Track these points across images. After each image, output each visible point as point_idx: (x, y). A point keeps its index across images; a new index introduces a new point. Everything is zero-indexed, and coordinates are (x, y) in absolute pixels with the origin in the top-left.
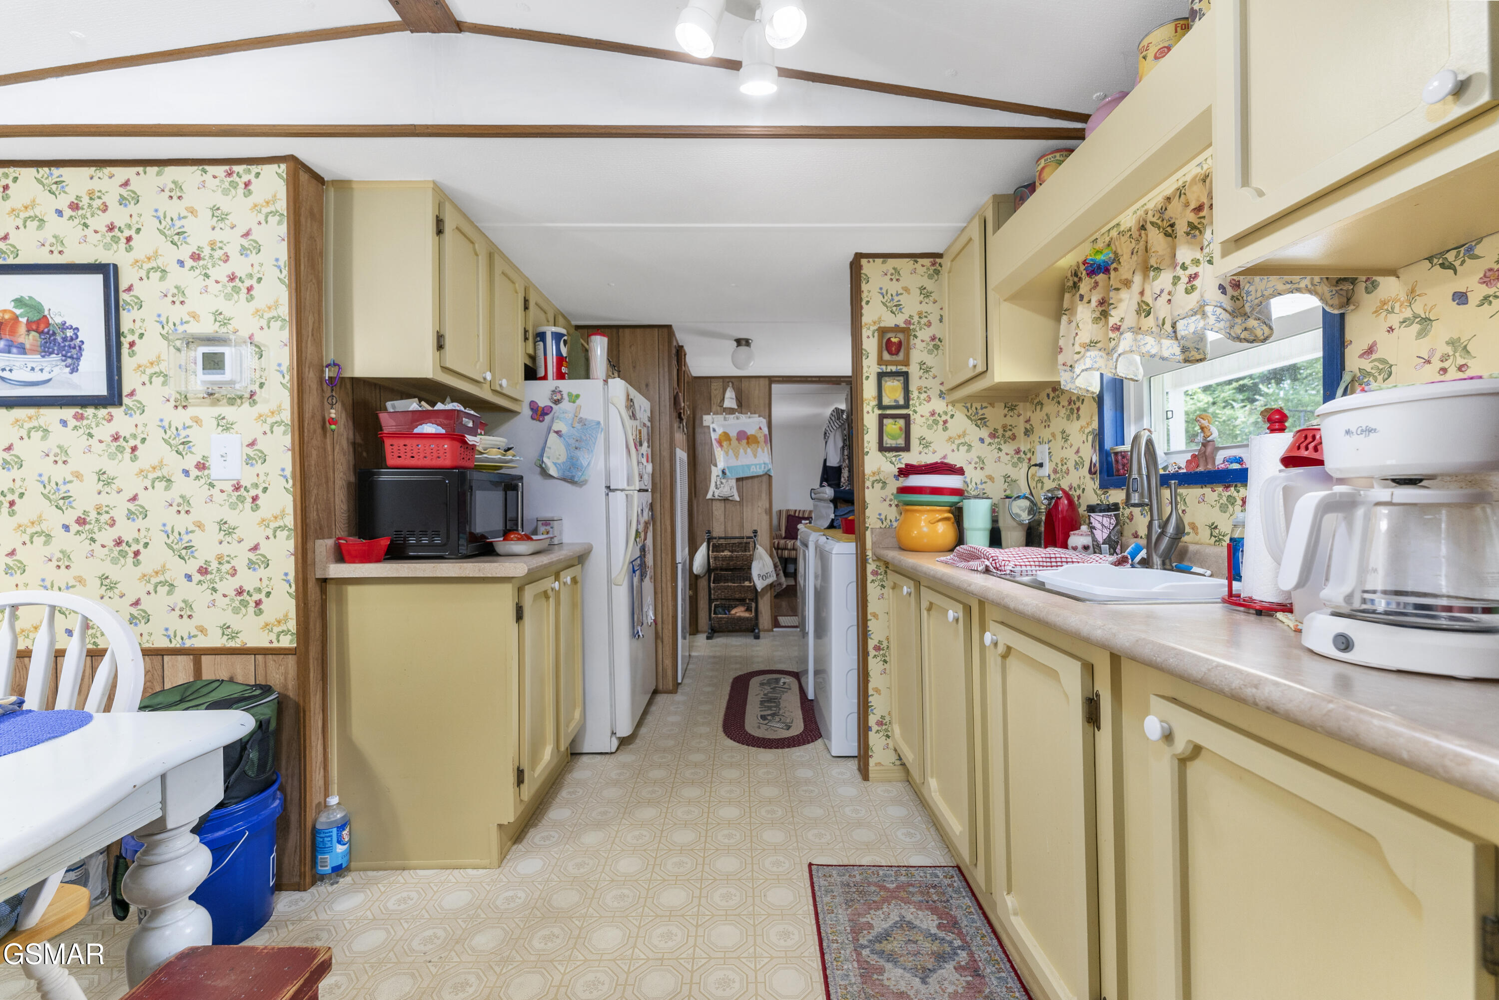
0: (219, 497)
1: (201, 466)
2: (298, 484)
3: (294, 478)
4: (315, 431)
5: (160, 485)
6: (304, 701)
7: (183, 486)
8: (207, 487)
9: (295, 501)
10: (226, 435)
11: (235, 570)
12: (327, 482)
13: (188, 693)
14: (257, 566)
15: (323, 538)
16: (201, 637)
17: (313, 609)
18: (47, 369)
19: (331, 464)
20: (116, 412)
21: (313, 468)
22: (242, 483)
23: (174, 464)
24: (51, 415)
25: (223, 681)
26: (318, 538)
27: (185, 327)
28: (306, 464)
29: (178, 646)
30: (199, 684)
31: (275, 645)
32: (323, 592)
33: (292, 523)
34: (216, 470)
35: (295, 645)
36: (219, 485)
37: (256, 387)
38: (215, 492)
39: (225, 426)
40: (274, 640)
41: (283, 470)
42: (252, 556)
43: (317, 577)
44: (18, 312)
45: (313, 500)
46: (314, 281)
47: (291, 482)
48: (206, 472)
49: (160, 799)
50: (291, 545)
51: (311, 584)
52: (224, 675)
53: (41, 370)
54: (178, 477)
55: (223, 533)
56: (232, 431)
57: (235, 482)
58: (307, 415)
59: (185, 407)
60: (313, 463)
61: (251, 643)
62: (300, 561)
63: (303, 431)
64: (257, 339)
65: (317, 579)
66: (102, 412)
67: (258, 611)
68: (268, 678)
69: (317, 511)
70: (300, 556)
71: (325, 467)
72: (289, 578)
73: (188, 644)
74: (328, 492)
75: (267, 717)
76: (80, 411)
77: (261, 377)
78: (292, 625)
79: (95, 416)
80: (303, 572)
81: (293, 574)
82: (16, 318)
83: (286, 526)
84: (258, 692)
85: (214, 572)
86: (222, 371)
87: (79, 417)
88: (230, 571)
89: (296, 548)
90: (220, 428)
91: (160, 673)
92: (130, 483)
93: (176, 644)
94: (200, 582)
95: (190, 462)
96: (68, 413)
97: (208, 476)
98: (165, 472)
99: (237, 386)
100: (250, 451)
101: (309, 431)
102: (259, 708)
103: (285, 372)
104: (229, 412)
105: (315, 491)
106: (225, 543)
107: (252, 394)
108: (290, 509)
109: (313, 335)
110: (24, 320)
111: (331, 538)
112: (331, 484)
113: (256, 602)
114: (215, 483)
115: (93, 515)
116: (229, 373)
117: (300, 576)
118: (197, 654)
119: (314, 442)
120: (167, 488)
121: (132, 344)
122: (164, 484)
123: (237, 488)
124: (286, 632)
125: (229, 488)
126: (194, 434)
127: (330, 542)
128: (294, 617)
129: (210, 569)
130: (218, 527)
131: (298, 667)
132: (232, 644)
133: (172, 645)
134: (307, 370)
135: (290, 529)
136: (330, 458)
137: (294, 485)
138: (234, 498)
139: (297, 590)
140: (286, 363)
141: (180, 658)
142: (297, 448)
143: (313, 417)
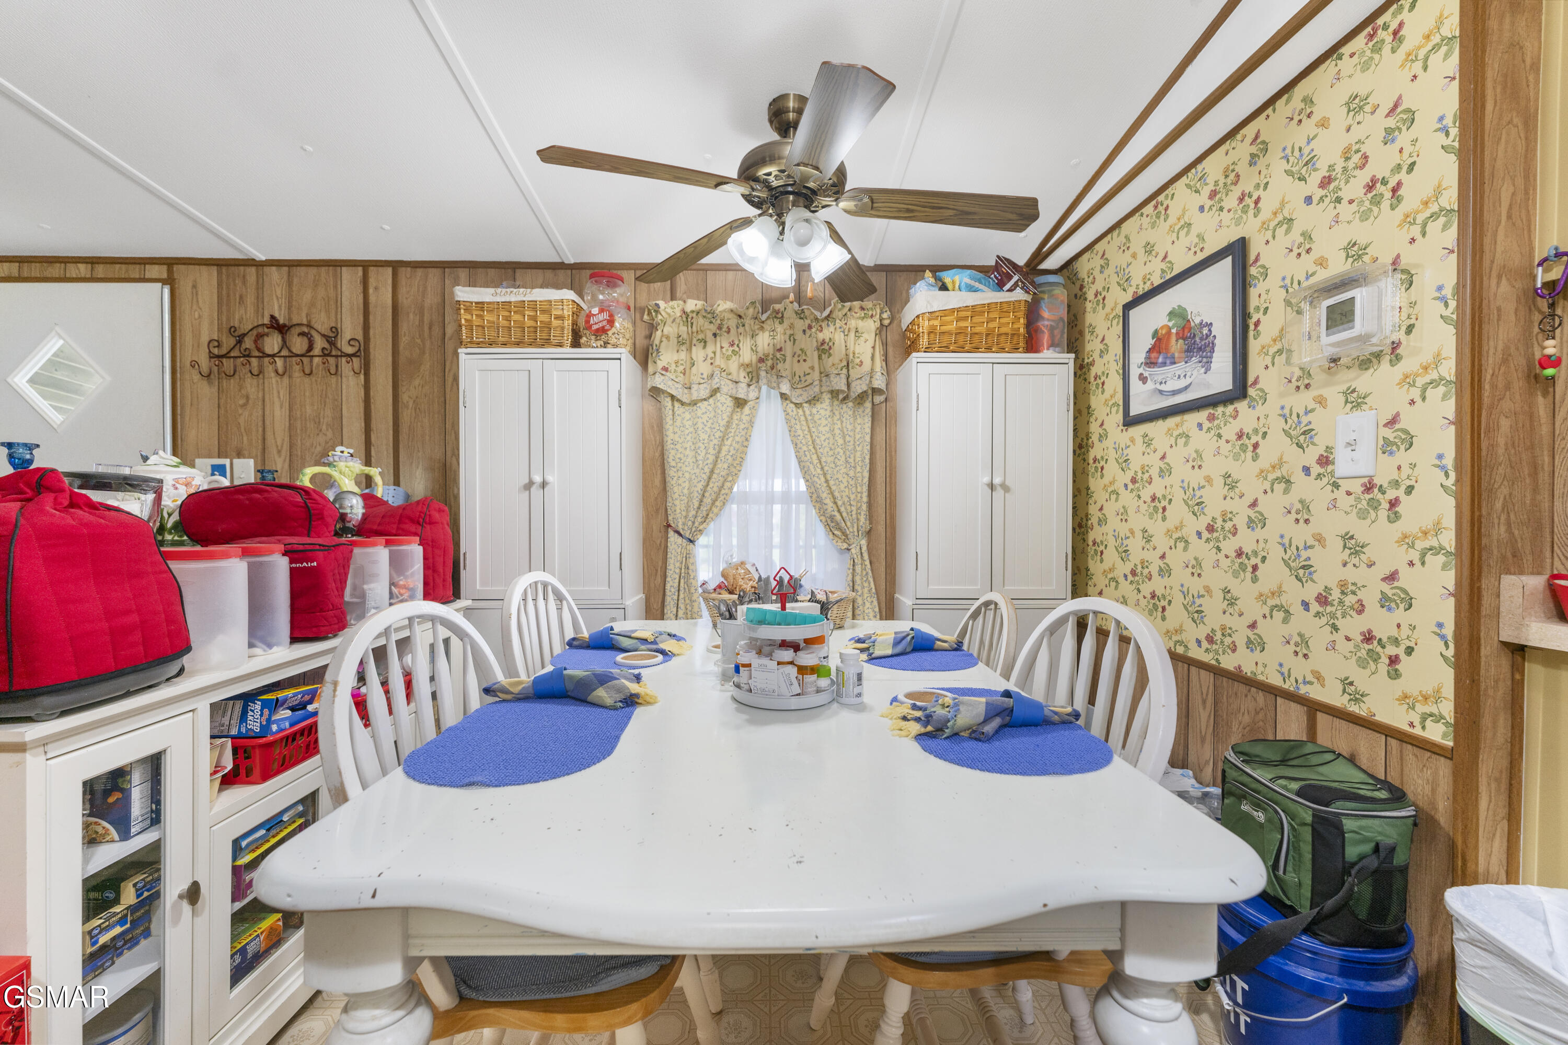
0: (1345, 502)
1: (1325, 461)
2: (1467, 479)
3: (1458, 467)
4: (1508, 387)
5: (1280, 487)
6: (1465, 842)
7: (1304, 487)
8: (1329, 488)
9: (1458, 507)
10: (1357, 413)
11: (1362, 605)
12: (1534, 473)
13: (1294, 756)
14: (1393, 605)
15: (1521, 573)
16: (1317, 685)
17: (1491, 692)
18: (1189, 374)
19: (1546, 441)
20: (1242, 406)
21: (1501, 451)
22: (1375, 482)
23: (1296, 459)
24: (1192, 419)
25: (1339, 755)
26: (1509, 572)
27: (1312, 280)
28: (1484, 445)
29: (1292, 689)
30: (1310, 748)
31: (1418, 731)
32: (1517, 669)
33: (1453, 543)
34: (1343, 466)
35: (1451, 744)
36: (1345, 485)
37: (1400, 335)
38: (1340, 494)
39: (1354, 399)
40: (1417, 723)
41: (1440, 457)
42: (1386, 588)
43: (1504, 637)
44: (1170, 324)
45: (1498, 505)
46: (1516, 120)
47: (1453, 475)
48: (1330, 468)
49: (1119, 926)
50: (1449, 579)
51: (1487, 650)
52: (1343, 747)
53: (1185, 376)
54: (1298, 477)
55: (1347, 551)
56: (1364, 406)
57: (1366, 480)
58: (1491, 361)
59: (1307, 386)
60: (1501, 441)
61: (1382, 717)
62: (1466, 607)
63: (1480, 387)
64: (1404, 262)
65: (1505, 644)
66: (1230, 409)
67: (1393, 673)
68: (1405, 778)
69: (1509, 524)
70: (1465, 600)
71: (1532, 447)
72: (1444, 631)
73: (1303, 690)
74: (1536, 490)
75: (1390, 841)
76: (1212, 412)
77: (1409, 317)
78: (1447, 708)
79: (1224, 413)
80: (1471, 626)
81: (1453, 628)
82: (1170, 329)
83: (1442, 548)
84: (1383, 795)
85: (1335, 603)
86: (1350, 325)
87: (1211, 418)
88: (1356, 606)
89: (1458, 584)
90: (1349, 406)
91: (1273, 716)
92: (1251, 487)
93: (1289, 686)
94: (1318, 614)
95: (1311, 457)
96: (1202, 416)
97: (1332, 473)
98: (1284, 471)
99: (1374, 340)
100: (1389, 433)
101: (1494, 387)
102: (1377, 822)
103: (1449, 296)
104: (1364, 381)
105: (1505, 491)
106: (1350, 566)
107: (1395, 346)
108: (1450, 521)
109: (1509, 217)
110: (1174, 331)
111: (1539, 573)
112: (1544, 477)
113: (1390, 657)
114: (1340, 482)
115: (1219, 522)
116: (1360, 326)
117: (1465, 632)
118: (1313, 708)
119: (1506, 405)
120: (1286, 491)
121: (1257, 324)
122: (1283, 485)
123: (1369, 487)
124: (1439, 718)
125: (1356, 486)
126: (1318, 420)
127: (1536, 582)
128: (1452, 697)
129: (1330, 599)
130: (1342, 544)
131: (1455, 782)
132: (1354, 708)
133: (1286, 686)
134: (1494, 282)
135: (1448, 554)
136: (1545, 430)
137: (1458, 481)
138: (1364, 503)
139: (1457, 655)
140: (1450, 280)
141: (1293, 705)
142: (1467, 418)
143: (1505, 361)
